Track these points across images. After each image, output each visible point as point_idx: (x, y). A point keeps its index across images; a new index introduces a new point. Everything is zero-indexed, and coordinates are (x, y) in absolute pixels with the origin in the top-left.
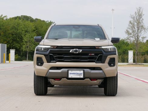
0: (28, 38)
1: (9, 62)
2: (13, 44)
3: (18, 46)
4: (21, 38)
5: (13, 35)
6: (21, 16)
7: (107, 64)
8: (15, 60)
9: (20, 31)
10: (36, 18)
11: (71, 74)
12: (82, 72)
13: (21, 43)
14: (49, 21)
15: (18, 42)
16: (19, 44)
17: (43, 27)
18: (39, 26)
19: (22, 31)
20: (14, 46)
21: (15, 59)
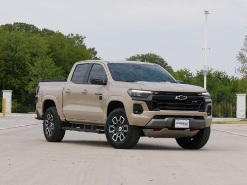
0: (39, 67)
1: (4, 115)
2: (8, 80)
3: (17, 84)
4: (22, 68)
5: (6, 61)
6: (15, 23)
8: (12, 112)
9: (21, 53)
10: (44, 28)
11: (177, 123)
12: (188, 121)
13: (23, 78)
14: (75, 35)
15: (16, 76)
16: (19, 79)
17: (64, 46)
18: (58, 45)
19: (26, 53)
20: (8, 83)
21: (12, 109)
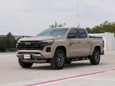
7: (45, 51)
11: (25, 56)
12: (30, 55)
